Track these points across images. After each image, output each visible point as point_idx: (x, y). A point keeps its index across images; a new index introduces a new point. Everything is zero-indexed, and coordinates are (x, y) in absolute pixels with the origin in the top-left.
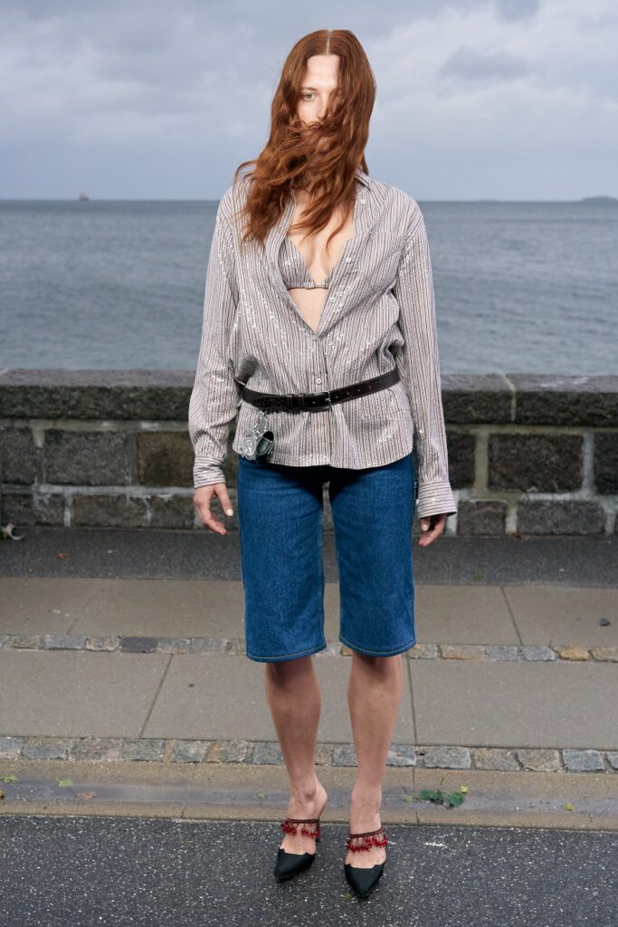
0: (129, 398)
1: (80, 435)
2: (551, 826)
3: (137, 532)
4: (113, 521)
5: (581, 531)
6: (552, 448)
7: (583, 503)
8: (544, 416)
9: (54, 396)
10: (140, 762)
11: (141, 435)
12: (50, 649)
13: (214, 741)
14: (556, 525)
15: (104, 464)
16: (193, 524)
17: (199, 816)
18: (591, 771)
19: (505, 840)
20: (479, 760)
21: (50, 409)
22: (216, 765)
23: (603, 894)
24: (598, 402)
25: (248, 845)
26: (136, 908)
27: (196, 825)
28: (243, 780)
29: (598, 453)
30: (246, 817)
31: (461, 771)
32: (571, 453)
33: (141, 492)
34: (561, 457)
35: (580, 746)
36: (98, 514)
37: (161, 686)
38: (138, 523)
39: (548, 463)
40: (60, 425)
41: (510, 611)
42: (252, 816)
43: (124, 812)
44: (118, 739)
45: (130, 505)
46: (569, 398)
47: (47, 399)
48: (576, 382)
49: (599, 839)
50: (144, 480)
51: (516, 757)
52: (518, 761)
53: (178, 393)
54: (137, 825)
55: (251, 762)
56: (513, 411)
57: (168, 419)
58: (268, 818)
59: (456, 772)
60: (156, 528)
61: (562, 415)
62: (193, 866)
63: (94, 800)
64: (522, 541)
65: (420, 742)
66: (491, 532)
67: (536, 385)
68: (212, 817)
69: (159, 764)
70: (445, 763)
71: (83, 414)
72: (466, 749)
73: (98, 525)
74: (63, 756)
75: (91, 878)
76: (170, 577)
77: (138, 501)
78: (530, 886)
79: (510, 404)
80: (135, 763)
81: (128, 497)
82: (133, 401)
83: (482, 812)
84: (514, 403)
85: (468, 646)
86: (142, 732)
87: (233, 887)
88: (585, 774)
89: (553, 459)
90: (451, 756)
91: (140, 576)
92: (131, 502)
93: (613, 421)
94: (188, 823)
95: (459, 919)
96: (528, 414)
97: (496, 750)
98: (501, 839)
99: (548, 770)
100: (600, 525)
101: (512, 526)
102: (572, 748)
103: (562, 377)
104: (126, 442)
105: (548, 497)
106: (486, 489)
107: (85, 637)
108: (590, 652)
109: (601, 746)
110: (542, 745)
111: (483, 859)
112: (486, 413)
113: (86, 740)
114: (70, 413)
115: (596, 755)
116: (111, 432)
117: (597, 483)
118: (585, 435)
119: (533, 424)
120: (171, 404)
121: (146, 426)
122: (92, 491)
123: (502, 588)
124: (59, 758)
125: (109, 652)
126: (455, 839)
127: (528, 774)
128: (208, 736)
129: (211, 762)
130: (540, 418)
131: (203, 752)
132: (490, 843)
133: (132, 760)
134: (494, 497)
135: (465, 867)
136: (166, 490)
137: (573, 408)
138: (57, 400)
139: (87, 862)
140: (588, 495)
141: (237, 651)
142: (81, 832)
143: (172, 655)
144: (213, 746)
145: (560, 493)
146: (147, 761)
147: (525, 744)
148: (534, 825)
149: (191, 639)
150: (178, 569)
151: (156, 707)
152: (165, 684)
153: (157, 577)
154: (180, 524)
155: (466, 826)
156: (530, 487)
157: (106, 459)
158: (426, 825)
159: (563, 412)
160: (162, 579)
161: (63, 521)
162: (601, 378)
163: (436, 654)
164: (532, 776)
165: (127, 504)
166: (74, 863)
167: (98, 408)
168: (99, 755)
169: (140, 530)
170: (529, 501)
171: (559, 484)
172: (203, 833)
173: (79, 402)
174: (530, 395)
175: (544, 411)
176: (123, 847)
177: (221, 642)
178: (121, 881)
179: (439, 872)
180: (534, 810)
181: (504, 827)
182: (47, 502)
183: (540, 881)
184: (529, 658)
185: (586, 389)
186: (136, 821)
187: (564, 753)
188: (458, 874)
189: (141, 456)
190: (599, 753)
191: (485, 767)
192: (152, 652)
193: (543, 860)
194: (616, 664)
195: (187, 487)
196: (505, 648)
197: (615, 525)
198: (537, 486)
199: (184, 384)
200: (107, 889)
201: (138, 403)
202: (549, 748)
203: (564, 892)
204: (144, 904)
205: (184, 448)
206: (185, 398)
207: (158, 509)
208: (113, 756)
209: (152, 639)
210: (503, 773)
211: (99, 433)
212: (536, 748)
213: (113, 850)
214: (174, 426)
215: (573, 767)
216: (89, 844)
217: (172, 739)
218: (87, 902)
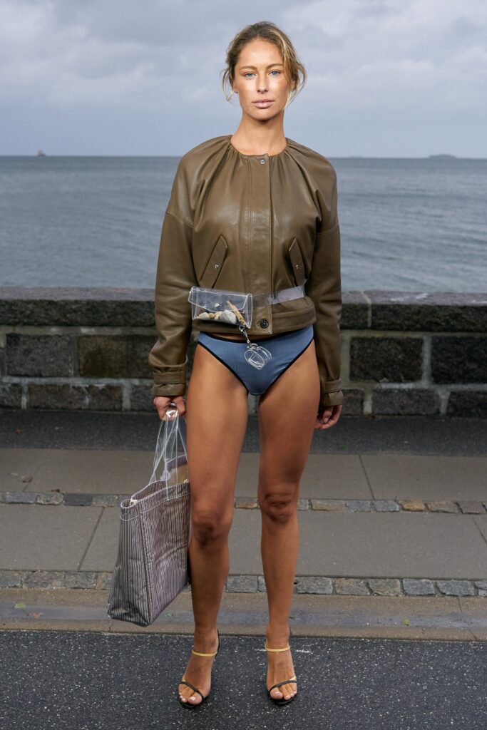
0: (71, 309)
1: (34, 338)
2: (392, 637)
3: (78, 413)
4: (60, 405)
5: (421, 412)
6: (399, 348)
7: (423, 391)
8: (393, 323)
9: (13, 308)
10: (77, 590)
11: (81, 338)
12: (9, 503)
14: (402, 408)
15: (52, 360)
16: (121, 407)
17: (123, 630)
18: (424, 595)
19: (357, 648)
20: (338, 587)
21: (10, 318)
23: (430, 687)
24: (435, 312)
25: (160, 652)
26: (73, 700)
27: (120, 637)
29: (435, 351)
30: (158, 631)
31: (325, 596)
32: (413, 350)
33: (80, 382)
34: (407, 355)
35: (417, 576)
36: (47, 400)
37: (94, 532)
38: (79, 406)
39: (396, 360)
40: (18, 330)
41: (365, 474)
42: (164, 630)
43: (65, 627)
44: (61, 571)
46: (412, 309)
47: (8, 310)
48: (418, 297)
49: (429, 646)
50: (83, 373)
51: (367, 585)
52: (369, 588)
53: (109, 305)
54: (75, 638)
56: (369, 320)
57: (102, 325)
58: (175, 632)
59: (322, 596)
60: (94, 410)
61: (406, 322)
62: (117, 668)
63: (42, 618)
64: (376, 420)
66: (352, 413)
67: (386, 299)
68: (133, 631)
69: (93, 591)
70: (312, 590)
71: (36, 322)
72: (329, 579)
73: (48, 408)
74: (18, 585)
75: (39, 677)
76: (103, 448)
77: (79, 389)
78: (375, 682)
79: (367, 314)
80: (74, 590)
81: (71, 386)
82: (75, 311)
83: (340, 626)
84: (370, 313)
85: (333, 501)
86: (80, 566)
87: (148, 684)
88: (419, 598)
89: (400, 357)
90: (318, 585)
91: (80, 447)
92: (74, 391)
93: (446, 327)
94: (114, 636)
95: (321, 707)
96: (381, 321)
97: (352, 580)
98: (354, 647)
99: (392, 595)
100: (436, 407)
101: (368, 408)
102: (410, 578)
103: (407, 293)
104: (70, 343)
105: (396, 386)
106: (348, 380)
107: (37, 494)
108: (426, 505)
109: (432, 576)
110: (388, 575)
111: (339, 662)
112: (348, 322)
113: (36, 572)
114: (26, 320)
115: (428, 583)
116: (58, 335)
117: (433, 375)
118: (425, 338)
119: (384, 329)
120: (104, 313)
121: (84, 331)
122: (43, 381)
123: (360, 456)
124: (15, 586)
125: (55, 505)
126: (319, 647)
127: (376, 597)
130: (390, 325)
132: (345, 650)
133: (72, 588)
134: (355, 386)
135: (326, 668)
136: (101, 380)
137: (415, 317)
138: (16, 311)
139: (36, 666)
140: (427, 385)
142: (31, 642)
143: (104, 508)
145: (405, 383)
146: (83, 589)
147: (375, 575)
148: (379, 636)
149: (118, 495)
150: (110, 442)
151: (90, 547)
152: (98, 529)
153: (93, 448)
154: (111, 407)
155: (327, 637)
156: (382, 378)
157: (54, 356)
158: (296, 636)
159: (408, 320)
160: (97, 449)
161: (21, 405)
162: (437, 294)
163: (308, 507)
164: (379, 599)
165: (70, 392)
166: (26, 666)
167: (47, 317)
168: (46, 584)
169: (80, 411)
170: (381, 389)
171: (405, 376)
172: (125, 643)
173: (32, 312)
174: (383, 308)
175: (393, 319)
176: (63, 654)
178: (62, 680)
179: (306, 672)
180: (380, 625)
181: (356, 638)
182: (8, 389)
183: (383, 678)
184: (379, 510)
185: (425, 302)
186: (74, 634)
187: (404, 582)
188: (321, 674)
189: (81, 354)
190: (431, 582)
191: (344, 593)
192: (89, 505)
193: (386, 663)
194: (446, 514)
195: (117, 378)
196: (361, 502)
197: (448, 408)
198: (388, 377)
199: (115, 298)
200: (51, 686)
201: (79, 313)
202: (393, 578)
203: (401, 687)
204: (79, 697)
205: (114, 348)
206: (115, 309)
207: (94, 396)
208: (57, 585)
209: (88, 495)
210: (357, 597)
211: (48, 336)
212: (382, 578)
213: (56, 656)
214: (107, 331)
215: (411, 593)
216: (37, 652)
217: (103, 572)
218: (36, 695)
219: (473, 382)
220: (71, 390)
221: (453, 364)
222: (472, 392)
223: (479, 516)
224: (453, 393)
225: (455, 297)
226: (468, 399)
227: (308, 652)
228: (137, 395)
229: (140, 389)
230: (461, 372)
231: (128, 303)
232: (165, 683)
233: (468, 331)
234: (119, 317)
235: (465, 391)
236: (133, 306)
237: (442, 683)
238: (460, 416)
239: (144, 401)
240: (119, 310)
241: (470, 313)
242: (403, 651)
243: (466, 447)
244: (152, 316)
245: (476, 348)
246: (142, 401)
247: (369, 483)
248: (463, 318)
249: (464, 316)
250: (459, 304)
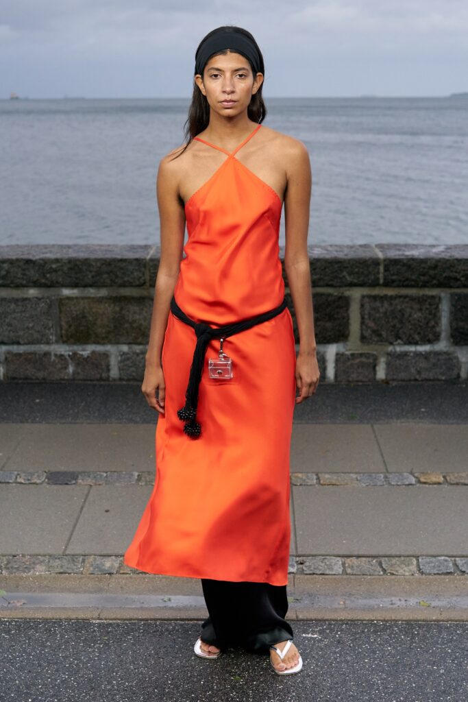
0: (51, 268)
1: (10, 301)
2: (407, 618)
3: (61, 383)
4: (41, 375)
5: (440, 377)
6: (415, 306)
7: (441, 353)
8: (407, 280)
10: (63, 575)
11: (62, 302)
14: (419, 372)
15: (31, 325)
16: (109, 376)
17: (114, 617)
18: (443, 574)
19: (369, 631)
20: (349, 567)
22: (128, 575)
23: (448, 671)
24: (454, 266)
25: (154, 639)
26: (60, 691)
27: (111, 624)
28: (151, 588)
29: (454, 309)
30: (152, 617)
31: (334, 577)
32: (430, 309)
33: (64, 350)
34: (423, 314)
35: (434, 553)
36: (27, 369)
37: (81, 512)
38: (61, 376)
39: (411, 319)
41: (379, 444)
42: (158, 616)
43: (49, 615)
44: (45, 556)
45: (54, 361)
46: (429, 264)
49: (447, 628)
50: (65, 339)
51: (380, 564)
52: (382, 567)
53: (94, 264)
54: (61, 626)
56: (381, 276)
57: (85, 286)
58: (171, 617)
59: (330, 577)
60: (78, 380)
61: (422, 278)
62: (108, 657)
63: (25, 606)
64: (390, 386)
65: (300, 553)
66: (364, 379)
67: (401, 253)
68: (124, 617)
69: (80, 576)
70: (320, 570)
71: (12, 283)
72: (338, 558)
73: (27, 378)
75: (22, 668)
76: (89, 421)
77: (61, 357)
78: (388, 666)
79: (379, 269)
80: (59, 575)
81: (53, 354)
82: (55, 271)
83: (351, 609)
84: (382, 268)
85: (342, 474)
86: (65, 550)
87: (142, 673)
88: (437, 577)
89: (415, 316)
90: (326, 564)
91: (64, 421)
92: (56, 359)
93: (466, 283)
94: (104, 623)
95: (329, 694)
96: (394, 277)
97: (364, 559)
98: (366, 630)
99: (407, 574)
100: (455, 372)
101: (381, 374)
102: (427, 556)
103: (423, 246)
104: (50, 306)
105: (412, 348)
106: (359, 343)
107: (16, 473)
108: (444, 477)
109: (451, 554)
110: (402, 553)
111: (350, 646)
112: (359, 277)
113: (18, 557)
115: (446, 561)
116: (37, 298)
117: (452, 336)
118: (443, 295)
119: (398, 286)
120: (88, 273)
121: (66, 292)
122: (21, 349)
123: (372, 426)
125: (37, 484)
126: (328, 631)
127: (389, 577)
128: (119, 552)
129: (123, 573)
130: (404, 281)
131: (117, 565)
132: (356, 633)
133: (57, 573)
134: (366, 349)
135: (336, 653)
136: (86, 347)
137: (432, 272)
139: (18, 656)
140: (446, 347)
141: (146, 481)
142: (13, 632)
143: (91, 486)
145: (421, 345)
146: (69, 574)
147: (388, 553)
148: (393, 618)
149: (106, 472)
150: (96, 415)
151: (76, 529)
152: (85, 509)
153: (78, 421)
154: (98, 376)
155: (337, 620)
156: (396, 340)
157: (33, 321)
158: (303, 620)
159: (424, 275)
160: (82, 423)
162: (456, 247)
163: (315, 481)
164: (393, 579)
165: (52, 360)
166: (8, 656)
167: (25, 277)
168: (28, 569)
169: (63, 382)
170: (395, 352)
171: (421, 338)
172: (116, 631)
173: (8, 272)
174: (396, 262)
175: (407, 275)
176: (48, 643)
177: (132, 475)
179: (314, 657)
180: (394, 606)
181: (368, 620)
183: (397, 662)
184: (393, 483)
185: (443, 256)
186: (60, 622)
187: (420, 560)
188: (330, 658)
189: (62, 319)
190: (449, 559)
191: (354, 572)
192: (74, 484)
193: (400, 646)
194: (466, 487)
195: (103, 344)
196: (373, 475)
198: (402, 339)
199: (100, 255)
200: (36, 678)
201: (60, 273)
202: (408, 556)
203: (416, 671)
204: (66, 688)
205: (100, 311)
206: (100, 268)
207: (78, 364)
208: (40, 570)
209: (74, 472)
210: (369, 577)
211: (26, 299)
212: (397, 556)
213: (41, 646)
214: (91, 292)
215: (428, 571)
216: (20, 642)
217: (90, 555)
218: (19, 687)
220: (53, 358)
227: (315, 636)
228: (125, 363)
229: (129, 356)
231: (114, 260)
232: (159, 672)
234: (105, 276)
236: (119, 264)
237: (461, 666)
239: (134, 369)
240: (104, 268)
242: (418, 634)
244: (140, 275)
247: (382, 455)
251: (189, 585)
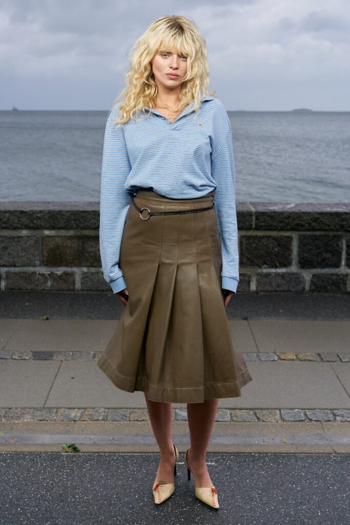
0: (37, 216)
1: (10, 238)
2: (274, 452)
3: (42, 293)
4: (29, 287)
5: (292, 289)
6: (275, 243)
7: (292, 274)
8: (271, 225)
10: (43, 422)
11: (44, 239)
13: (85, 408)
14: (278, 286)
15: (23, 254)
16: (74, 288)
18: (297, 421)
19: (249, 460)
20: (234, 416)
22: (86, 422)
23: (303, 488)
24: (301, 217)
25: (104, 466)
26: (40, 503)
27: (75, 456)
28: (102, 431)
29: (301, 246)
30: (103, 451)
31: (224, 423)
32: (285, 245)
33: (44, 270)
34: (281, 248)
35: (291, 407)
36: (20, 283)
37: (55, 378)
38: (43, 287)
39: (273, 251)
41: (253, 334)
42: (107, 450)
43: (33, 449)
44: (31, 408)
45: (39, 278)
49: (301, 458)
50: (47, 263)
51: (255, 414)
52: (257, 416)
53: (65, 214)
54: (41, 457)
55: (107, 420)
56: (253, 223)
57: (59, 229)
58: (115, 451)
59: (222, 423)
60: (54, 290)
61: (280, 224)
62: (72, 479)
63: (17, 443)
64: (259, 295)
66: (242, 291)
67: (266, 208)
68: (84, 451)
69: (54, 422)
71: (11, 226)
72: (228, 410)
73: (20, 289)
75: (14, 487)
76: (61, 318)
77: (43, 275)
78: (262, 485)
79: (252, 218)
80: (40, 422)
81: (37, 273)
82: (40, 218)
83: (236, 445)
84: (254, 218)
86: (44, 404)
87: (95, 490)
88: (294, 423)
90: (219, 414)
92: (39, 276)
93: (309, 228)
94: (70, 455)
95: (223, 505)
96: (262, 224)
97: (244, 411)
98: (247, 460)
99: (273, 421)
100: (302, 285)
101: (253, 287)
102: (286, 409)
103: (280, 203)
104: (36, 242)
105: (273, 270)
107: (12, 352)
108: (296, 355)
109: (302, 407)
110: (270, 407)
111: (237, 471)
113: (12, 409)
114: (3, 225)
115: (300, 412)
116: (27, 236)
117: (300, 262)
118: (294, 236)
119: (265, 230)
120: (61, 220)
121: (47, 232)
122: (17, 270)
123: (248, 322)
125: (26, 360)
126: (221, 460)
127: (262, 423)
128: (82, 406)
129: (84, 421)
130: (269, 226)
131: (79, 415)
132: (240, 462)
133: (38, 420)
134: (243, 271)
135: (227, 475)
136: (59, 269)
137: (286, 221)
139: (12, 479)
140: (295, 269)
142: (8, 461)
143: (62, 361)
144: (85, 411)
145: (280, 268)
146: (47, 421)
147: (261, 407)
148: (265, 451)
149: (72, 352)
150: (66, 313)
151: (52, 390)
152: (58, 377)
153: (55, 318)
154: (67, 288)
155: (227, 453)
156: (263, 265)
157: (25, 251)
159: (281, 223)
160: (57, 319)
162: (302, 204)
164: (264, 425)
165: (37, 277)
166: (4, 478)
167: (20, 222)
168: (19, 417)
169: (44, 292)
170: (263, 273)
171: (280, 264)
172: (78, 460)
173: (8, 219)
174: (263, 214)
175: (271, 222)
176: (32, 469)
177: (90, 354)
178: (31, 488)
180: (266, 443)
181: (248, 453)
183: (268, 482)
184: (262, 360)
185: (294, 210)
186: (40, 454)
187: (282, 412)
189: (44, 250)
190: (301, 411)
191: (238, 420)
192: (51, 359)
193: (270, 471)
194: (311, 362)
195: (71, 267)
196: (250, 354)
197: (311, 286)
198: (267, 264)
199: (69, 208)
200: (23, 493)
201: (43, 220)
202: (274, 409)
203: (282, 488)
204: (44, 501)
205: (69, 245)
206: (69, 217)
207: (54, 280)
208: (27, 418)
209: (51, 352)
210: (248, 423)
211: (20, 237)
212: (266, 409)
213: (27, 471)
214: (63, 233)
215: (287, 419)
216: (13, 468)
217: (61, 408)
218: (12, 500)
219: (328, 267)
220: (38, 276)
221: (314, 255)
222: (327, 274)
223: (334, 363)
224: (314, 275)
225: (314, 206)
226: (325, 279)
228: (86, 279)
229: (88, 275)
230: (320, 260)
231: (78, 212)
232: (108, 489)
233: (324, 230)
234: (72, 222)
235: (323, 274)
236: (82, 214)
237: (311, 485)
238: (320, 291)
239: (91, 283)
240: (72, 217)
241: (326, 217)
242: (282, 462)
243: (324, 314)
244: (96, 222)
245: (330, 243)
246: (89, 283)
247: (255, 341)
248: (321, 221)
249: (321, 219)
250: (318, 210)
251: (128, 428)
